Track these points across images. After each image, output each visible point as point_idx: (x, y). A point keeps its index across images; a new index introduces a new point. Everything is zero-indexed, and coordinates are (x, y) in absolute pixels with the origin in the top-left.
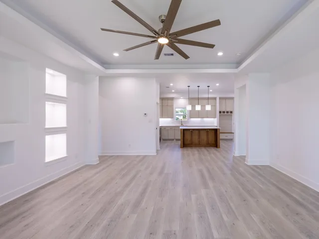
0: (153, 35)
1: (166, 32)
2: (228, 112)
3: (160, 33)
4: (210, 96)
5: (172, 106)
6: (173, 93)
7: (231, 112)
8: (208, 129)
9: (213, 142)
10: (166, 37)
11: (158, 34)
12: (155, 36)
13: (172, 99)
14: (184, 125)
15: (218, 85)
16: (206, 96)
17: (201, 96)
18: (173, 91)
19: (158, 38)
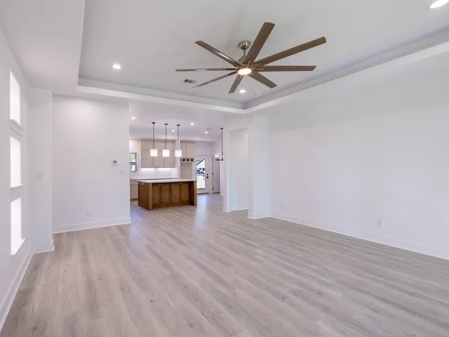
1: (250, 61)
2: (188, 160)
3: (241, 64)
4: (169, 137)
7: (192, 160)
8: (180, 183)
10: (249, 67)
11: (238, 66)
12: (235, 67)
15: (192, 124)
16: (163, 137)
19: (239, 69)
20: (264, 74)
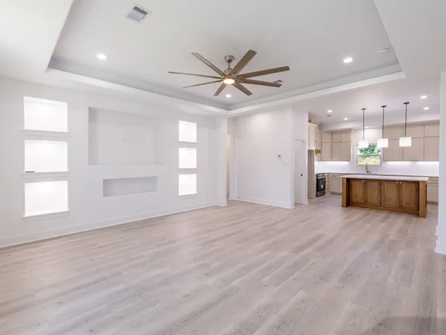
0: (219, 76)
3: (227, 74)
5: (349, 142)
6: (346, 122)
8: (399, 181)
9: (413, 205)
10: (233, 78)
11: (224, 76)
13: (348, 131)
14: (373, 173)
17: (410, 120)
18: (346, 119)
19: (224, 79)
20: (245, 86)
